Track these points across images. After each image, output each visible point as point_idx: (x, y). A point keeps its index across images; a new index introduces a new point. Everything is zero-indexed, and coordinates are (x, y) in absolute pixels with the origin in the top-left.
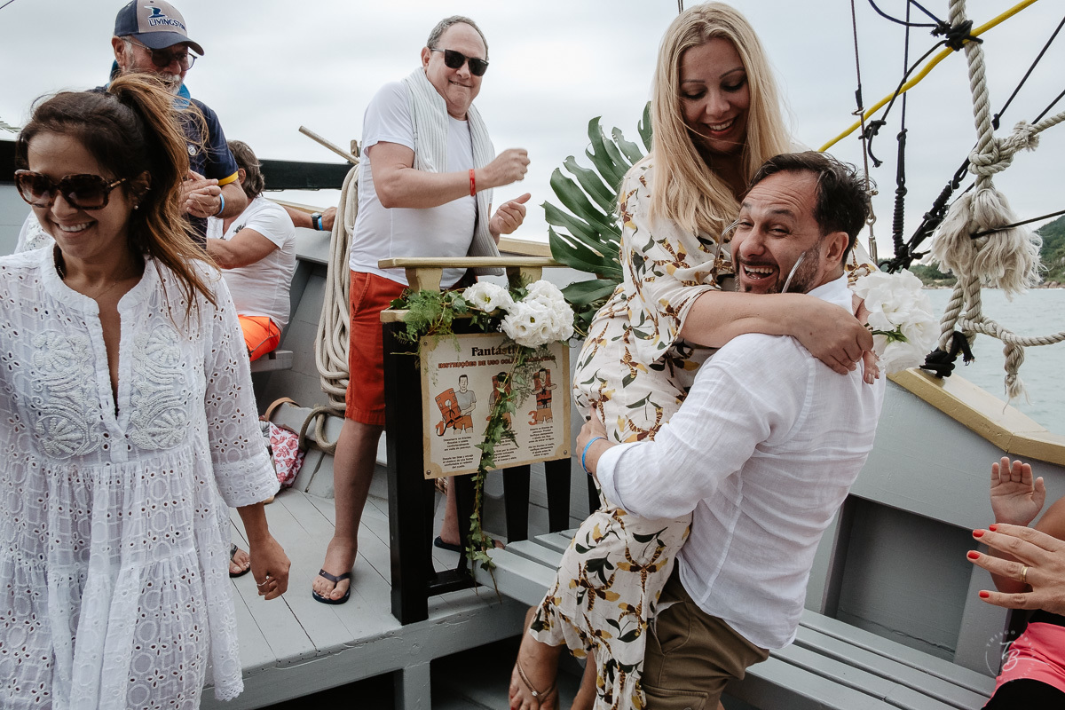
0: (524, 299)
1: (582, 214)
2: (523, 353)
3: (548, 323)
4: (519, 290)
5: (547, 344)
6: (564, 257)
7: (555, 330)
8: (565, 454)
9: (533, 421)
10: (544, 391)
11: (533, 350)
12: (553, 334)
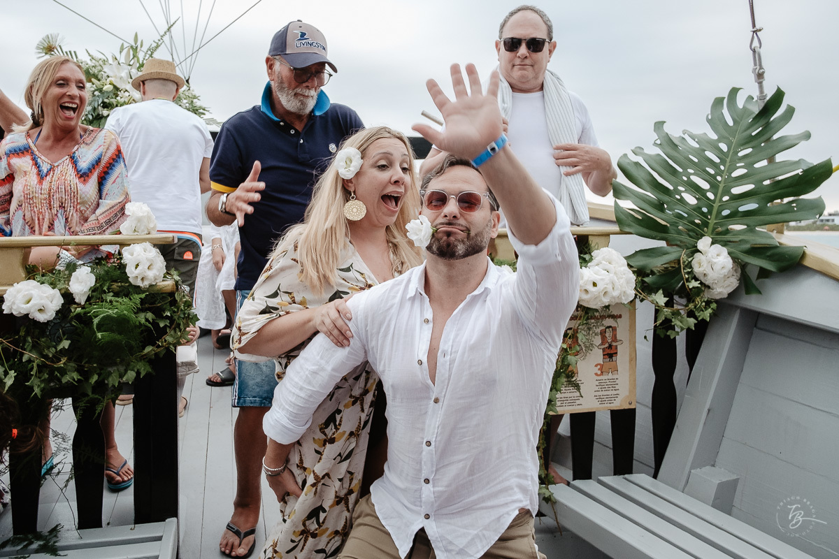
0: (589, 264)
1: (648, 188)
2: (587, 313)
3: (610, 288)
4: (585, 256)
5: (609, 305)
6: (629, 226)
7: (616, 294)
8: (630, 404)
9: (599, 372)
10: (610, 346)
11: (597, 310)
12: (614, 298)
